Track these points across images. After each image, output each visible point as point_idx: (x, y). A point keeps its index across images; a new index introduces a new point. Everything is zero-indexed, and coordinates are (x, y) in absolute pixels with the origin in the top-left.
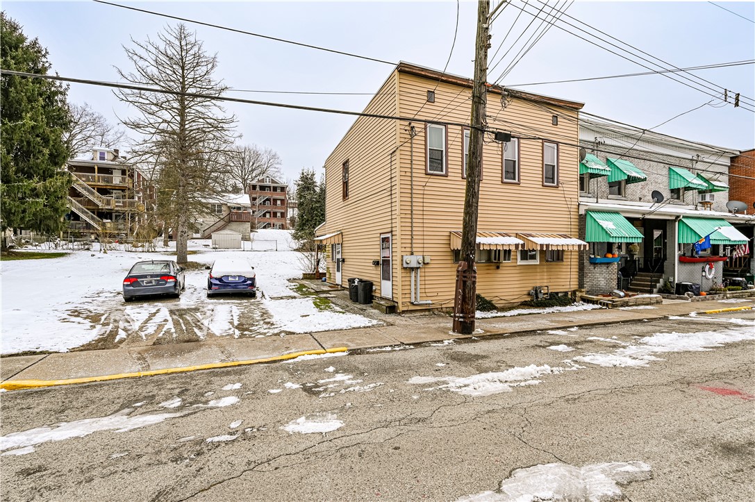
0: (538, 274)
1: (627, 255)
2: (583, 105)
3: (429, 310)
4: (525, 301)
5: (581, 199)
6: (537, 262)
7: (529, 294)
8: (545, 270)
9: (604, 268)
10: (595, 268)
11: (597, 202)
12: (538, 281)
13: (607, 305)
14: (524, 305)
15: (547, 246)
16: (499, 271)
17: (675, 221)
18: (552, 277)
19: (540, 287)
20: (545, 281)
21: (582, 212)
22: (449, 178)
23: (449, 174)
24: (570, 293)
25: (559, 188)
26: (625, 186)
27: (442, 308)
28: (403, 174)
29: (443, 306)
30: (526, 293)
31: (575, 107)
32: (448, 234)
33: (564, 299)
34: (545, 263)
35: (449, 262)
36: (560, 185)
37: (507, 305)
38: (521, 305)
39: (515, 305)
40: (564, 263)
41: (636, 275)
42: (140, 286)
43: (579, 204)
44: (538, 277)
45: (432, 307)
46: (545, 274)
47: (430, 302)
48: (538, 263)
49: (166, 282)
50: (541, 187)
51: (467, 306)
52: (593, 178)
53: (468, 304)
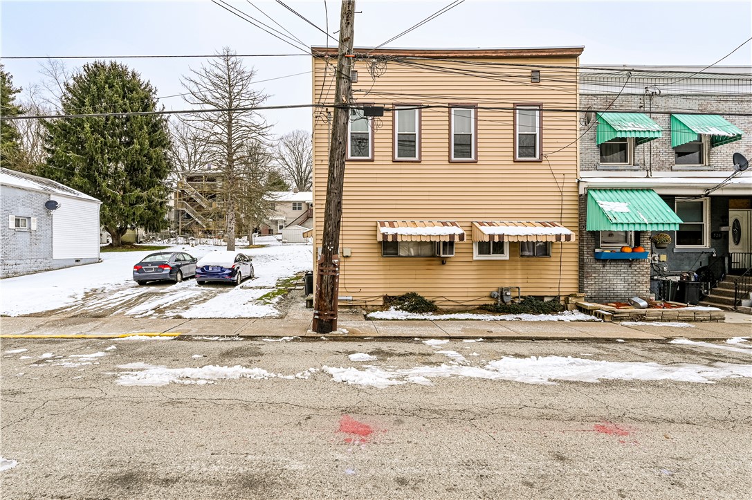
0: (507, 272)
1: (713, 250)
2: (581, 49)
3: (351, 307)
4: (486, 305)
6: (506, 256)
7: (491, 297)
8: (519, 267)
9: (623, 268)
10: (604, 266)
11: (647, 177)
12: (507, 281)
13: (603, 316)
14: (484, 309)
16: (445, 267)
18: (529, 276)
19: (508, 289)
20: (520, 281)
21: (582, 192)
22: (375, 163)
23: (376, 158)
24: (562, 298)
25: (543, 163)
26: (709, 150)
27: (366, 306)
28: (319, 162)
29: (368, 304)
30: (487, 294)
31: (572, 54)
32: (374, 224)
33: (554, 306)
34: (518, 258)
35: (376, 255)
36: (544, 158)
37: (457, 307)
38: (478, 308)
39: (470, 308)
40: (553, 259)
41: (724, 279)
42: (144, 272)
43: (579, 181)
44: (507, 276)
45: (354, 303)
46: (519, 272)
47: (351, 298)
48: (508, 258)
49: (163, 270)
50: (512, 163)
51: (323, 302)
52: (641, 143)
53: (325, 301)
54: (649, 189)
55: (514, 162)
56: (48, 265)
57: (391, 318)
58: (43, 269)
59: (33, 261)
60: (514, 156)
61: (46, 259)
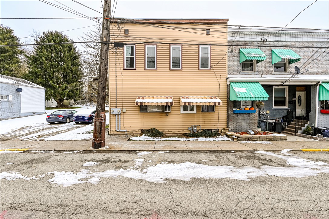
0: (196, 119)
1: (289, 109)
2: (228, 20)
3: (126, 134)
4: (186, 133)
5: (229, 76)
6: (195, 112)
7: (188, 130)
8: (201, 117)
9: (246, 117)
10: (237, 116)
11: (261, 77)
12: (195, 123)
13: (233, 139)
14: (185, 135)
15: (189, 103)
16: (168, 117)
17: (315, 86)
18: (205, 121)
19: (195, 126)
20: (201, 123)
21: (228, 83)
22: (137, 70)
23: (137, 68)
24: (220, 130)
25: (211, 70)
26: (288, 65)
27: (133, 134)
28: (112, 70)
29: (134, 133)
30: (187, 128)
31: (223, 22)
32: (135, 98)
33: (214, 134)
34: (201, 113)
35: (137, 111)
36: (212, 68)
37: (174, 134)
38: (182, 135)
39: (179, 135)
40: (215, 113)
41: (293, 121)
42: (51, 118)
43: (227, 79)
44: (196, 121)
45: (128, 133)
46: (201, 119)
47: (126, 131)
48: (196, 113)
49: (60, 118)
50: (198, 70)
51: (96, 134)
52: (259, 62)
53: (97, 133)
54: (257, 82)
55: (199, 70)
56: (19, 115)
57: (138, 140)
58: (16, 117)
59: (10, 114)
60: (199, 67)
61: (18, 113)
